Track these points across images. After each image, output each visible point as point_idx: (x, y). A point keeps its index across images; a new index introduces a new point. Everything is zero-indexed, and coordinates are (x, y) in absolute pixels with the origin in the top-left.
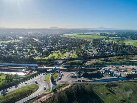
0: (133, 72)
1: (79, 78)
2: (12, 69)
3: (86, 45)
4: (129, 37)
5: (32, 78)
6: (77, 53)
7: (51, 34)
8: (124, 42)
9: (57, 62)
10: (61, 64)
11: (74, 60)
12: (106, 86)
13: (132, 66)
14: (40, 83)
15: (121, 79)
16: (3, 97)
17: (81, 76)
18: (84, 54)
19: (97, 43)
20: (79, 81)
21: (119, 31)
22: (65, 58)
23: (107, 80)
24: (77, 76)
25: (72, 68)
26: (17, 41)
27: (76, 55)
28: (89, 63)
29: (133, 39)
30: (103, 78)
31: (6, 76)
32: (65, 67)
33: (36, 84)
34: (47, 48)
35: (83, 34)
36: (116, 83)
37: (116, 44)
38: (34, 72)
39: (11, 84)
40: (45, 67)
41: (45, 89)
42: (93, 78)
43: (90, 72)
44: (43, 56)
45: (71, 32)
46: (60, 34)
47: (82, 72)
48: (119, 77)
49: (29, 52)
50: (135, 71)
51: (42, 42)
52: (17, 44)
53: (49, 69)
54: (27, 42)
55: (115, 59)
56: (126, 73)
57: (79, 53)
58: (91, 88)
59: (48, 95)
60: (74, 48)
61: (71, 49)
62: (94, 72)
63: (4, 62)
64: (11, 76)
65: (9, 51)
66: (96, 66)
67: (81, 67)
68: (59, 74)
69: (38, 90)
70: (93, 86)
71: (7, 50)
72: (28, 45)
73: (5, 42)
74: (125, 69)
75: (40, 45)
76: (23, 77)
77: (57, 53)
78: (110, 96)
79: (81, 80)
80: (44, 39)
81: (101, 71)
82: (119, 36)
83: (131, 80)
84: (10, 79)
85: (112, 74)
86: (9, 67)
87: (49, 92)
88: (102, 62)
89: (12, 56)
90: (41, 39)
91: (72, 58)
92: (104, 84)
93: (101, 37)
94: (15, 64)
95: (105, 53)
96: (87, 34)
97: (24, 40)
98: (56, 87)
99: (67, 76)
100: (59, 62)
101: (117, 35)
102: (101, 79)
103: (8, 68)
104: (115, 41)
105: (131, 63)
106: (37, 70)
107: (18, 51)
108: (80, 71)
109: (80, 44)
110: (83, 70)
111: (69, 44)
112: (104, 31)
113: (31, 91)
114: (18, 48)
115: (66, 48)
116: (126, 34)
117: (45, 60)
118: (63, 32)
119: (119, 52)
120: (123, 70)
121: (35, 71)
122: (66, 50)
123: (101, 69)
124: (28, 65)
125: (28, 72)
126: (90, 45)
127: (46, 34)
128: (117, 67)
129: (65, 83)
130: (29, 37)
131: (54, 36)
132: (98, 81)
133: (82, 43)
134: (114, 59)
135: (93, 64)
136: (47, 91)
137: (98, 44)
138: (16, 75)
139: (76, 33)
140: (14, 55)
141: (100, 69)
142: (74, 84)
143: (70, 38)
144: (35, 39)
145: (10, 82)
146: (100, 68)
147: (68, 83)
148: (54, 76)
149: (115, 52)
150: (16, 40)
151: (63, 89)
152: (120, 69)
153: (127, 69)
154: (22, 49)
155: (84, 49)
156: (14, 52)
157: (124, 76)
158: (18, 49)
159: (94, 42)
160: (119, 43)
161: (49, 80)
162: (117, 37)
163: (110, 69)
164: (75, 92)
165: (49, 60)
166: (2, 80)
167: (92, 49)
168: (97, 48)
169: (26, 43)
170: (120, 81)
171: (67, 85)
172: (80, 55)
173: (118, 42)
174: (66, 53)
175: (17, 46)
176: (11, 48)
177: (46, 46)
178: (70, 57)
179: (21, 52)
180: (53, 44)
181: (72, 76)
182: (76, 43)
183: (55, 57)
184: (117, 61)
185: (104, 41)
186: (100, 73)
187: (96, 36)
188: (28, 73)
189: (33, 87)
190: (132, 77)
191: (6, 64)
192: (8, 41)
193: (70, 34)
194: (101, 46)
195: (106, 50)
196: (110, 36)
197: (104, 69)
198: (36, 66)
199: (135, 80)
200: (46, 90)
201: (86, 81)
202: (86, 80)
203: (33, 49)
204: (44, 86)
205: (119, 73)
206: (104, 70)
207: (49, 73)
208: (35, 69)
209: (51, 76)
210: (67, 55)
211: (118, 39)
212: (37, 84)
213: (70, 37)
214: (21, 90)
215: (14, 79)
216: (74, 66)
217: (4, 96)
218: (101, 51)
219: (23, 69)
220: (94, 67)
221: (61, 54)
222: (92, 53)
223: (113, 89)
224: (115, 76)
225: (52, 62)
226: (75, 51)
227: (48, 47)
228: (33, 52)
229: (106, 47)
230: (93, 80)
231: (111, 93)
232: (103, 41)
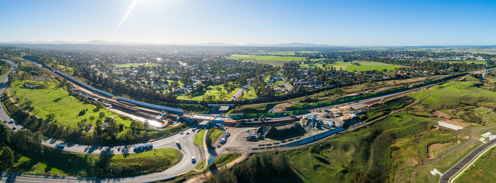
0: (352, 113)
1: (261, 141)
2: (142, 113)
3: (272, 74)
4: (340, 57)
5: (171, 134)
6: (255, 90)
7: (208, 54)
8: (334, 67)
9: (219, 107)
10: (225, 112)
11: (250, 103)
12: (313, 151)
13: (349, 104)
14: (184, 148)
15: (335, 131)
16: (123, 158)
17: (264, 136)
18: (269, 92)
19: (291, 70)
20: (261, 147)
21: (325, 48)
22: (233, 100)
23: (313, 139)
24: (256, 136)
25: (246, 120)
26: (153, 65)
27: (254, 94)
28: (279, 108)
29: (346, 61)
30: (306, 136)
31: (132, 123)
32: (233, 118)
33: (177, 148)
34: (201, 79)
35: (267, 55)
36: (329, 141)
37: (322, 70)
38: (176, 125)
39: (138, 139)
40: (196, 116)
41: (194, 162)
42: (287, 139)
43: (281, 125)
44: (194, 94)
45: (244, 52)
46: (225, 55)
47: (265, 128)
48: (332, 128)
49: (170, 84)
50: (353, 112)
51: (192, 67)
52: (153, 69)
53: (203, 120)
54: (167, 66)
55: (323, 97)
56: (342, 118)
57: (260, 90)
58: (285, 160)
59: (199, 177)
60: (250, 80)
61: (246, 83)
62: (289, 126)
63: (131, 98)
64: (139, 123)
65: (140, 80)
66: (291, 113)
67: (263, 117)
68: (221, 131)
69: (181, 162)
70: (288, 156)
71: (137, 78)
72: (168, 73)
73: (136, 65)
74: (339, 112)
75: (189, 74)
76: (157, 131)
77: (219, 89)
78: (321, 172)
79: (264, 145)
80: (196, 63)
81: (301, 122)
82: (325, 57)
83: (351, 129)
84: (137, 130)
85: (320, 125)
86: (138, 108)
87: (202, 170)
88: (302, 104)
89: (143, 89)
90: (191, 63)
91: (246, 99)
92: (307, 149)
93: (297, 59)
94: (147, 104)
95: (306, 87)
96: (273, 54)
97: (164, 64)
98: (216, 159)
99: (238, 136)
100: (221, 107)
101: (322, 56)
102: (302, 138)
103: (135, 110)
104: (320, 66)
105: (347, 99)
106: (181, 120)
107: (152, 82)
108: (263, 124)
109: (261, 73)
110: (268, 124)
111: (240, 73)
112: (302, 49)
113: (168, 161)
114: (153, 76)
115: (235, 81)
116: (336, 52)
117: (196, 102)
118: (229, 51)
119: (327, 83)
120: (337, 115)
121: (178, 121)
122: (235, 85)
123: (301, 117)
124: (167, 108)
125: (166, 122)
126: (279, 73)
127: (200, 54)
128: (327, 111)
129: (232, 152)
130: (171, 59)
131: (214, 58)
132: (298, 144)
133: (264, 71)
134: (320, 97)
135: (286, 110)
136: (197, 168)
137: (292, 72)
138: (146, 125)
139: (253, 52)
140: (146, 87)
141: (299, 119)
142: (251, 154)
143: (242, 62)
144: (181, 63)
145: (136, 135)
146: (298, 117)
147: (239, 152)
148: (213, 135)
149: (322, 83)
150: (152, 62)
151: (230, 165)
152: (332, 114)
153: (342, 111)
154: (159, 78)
155: (269, 82)
156: (146, 82)
157: (339, 124)
158: (153, 78)
159: (286, 69)
160: (326, 69)
161: (202, 144)
162: (322, 58)
163: (315, 115)
164: (253, 171)
165: (203, 103)
166: (126, 128)
167: (283, 82)
168: (292, 80)
169: (166, 69)
170: (334, 135)
171: (238, 155)
172: (261, 93)
173: (324, 66)
174: (236, 89)
175: (151, 72)
176: (143, 76)
177: (198, 76)
178: (244, 97)
179: (157, 84)
180: (211, 73)
181: (248, 138)
182: (255, 71)
183: (214, 97)
184: (326, 99)
185: (303, 65)
186: (300, 126)
187: (288, 57)
188: (165, 125)
189: (172, 155)
190: (351, 124)
191: (133, 101)
192: (140, 64)
193: (244, 54)
194: (298, 75)
195: (307, 82)
196: (311, 57)
197: (306, 117)
198: (180, 112)
199: (355, 128)
200: (195, 165)
201: (274, 147)
202: (275, 144)
203: (177, 79)
204: (192, 155)
205: (331, 121)
206: (306, 119)
207: (203, 129)
208: (178, 118)
209: (207, 136)
210: (237, 93)
211: (325, 61)
212: (180, 148)
213: (242, 60)
214: (151, 155)
215: (143, 130)
216: (251, 115)
217: (125, 157)
218: (299, 85)
219: (157, 114)
220: (287, 115)
221: (226, 92)
222: (283, 90)
223: (324, 154)
224: (326, 128)
225: (209, 107)
226: (252, 86)
227: (203, 77)
228: (176, 85)
229: (306, 76)
230: (288, 142)
231: (322, 164)
232: (300, 65)
